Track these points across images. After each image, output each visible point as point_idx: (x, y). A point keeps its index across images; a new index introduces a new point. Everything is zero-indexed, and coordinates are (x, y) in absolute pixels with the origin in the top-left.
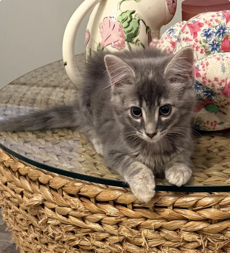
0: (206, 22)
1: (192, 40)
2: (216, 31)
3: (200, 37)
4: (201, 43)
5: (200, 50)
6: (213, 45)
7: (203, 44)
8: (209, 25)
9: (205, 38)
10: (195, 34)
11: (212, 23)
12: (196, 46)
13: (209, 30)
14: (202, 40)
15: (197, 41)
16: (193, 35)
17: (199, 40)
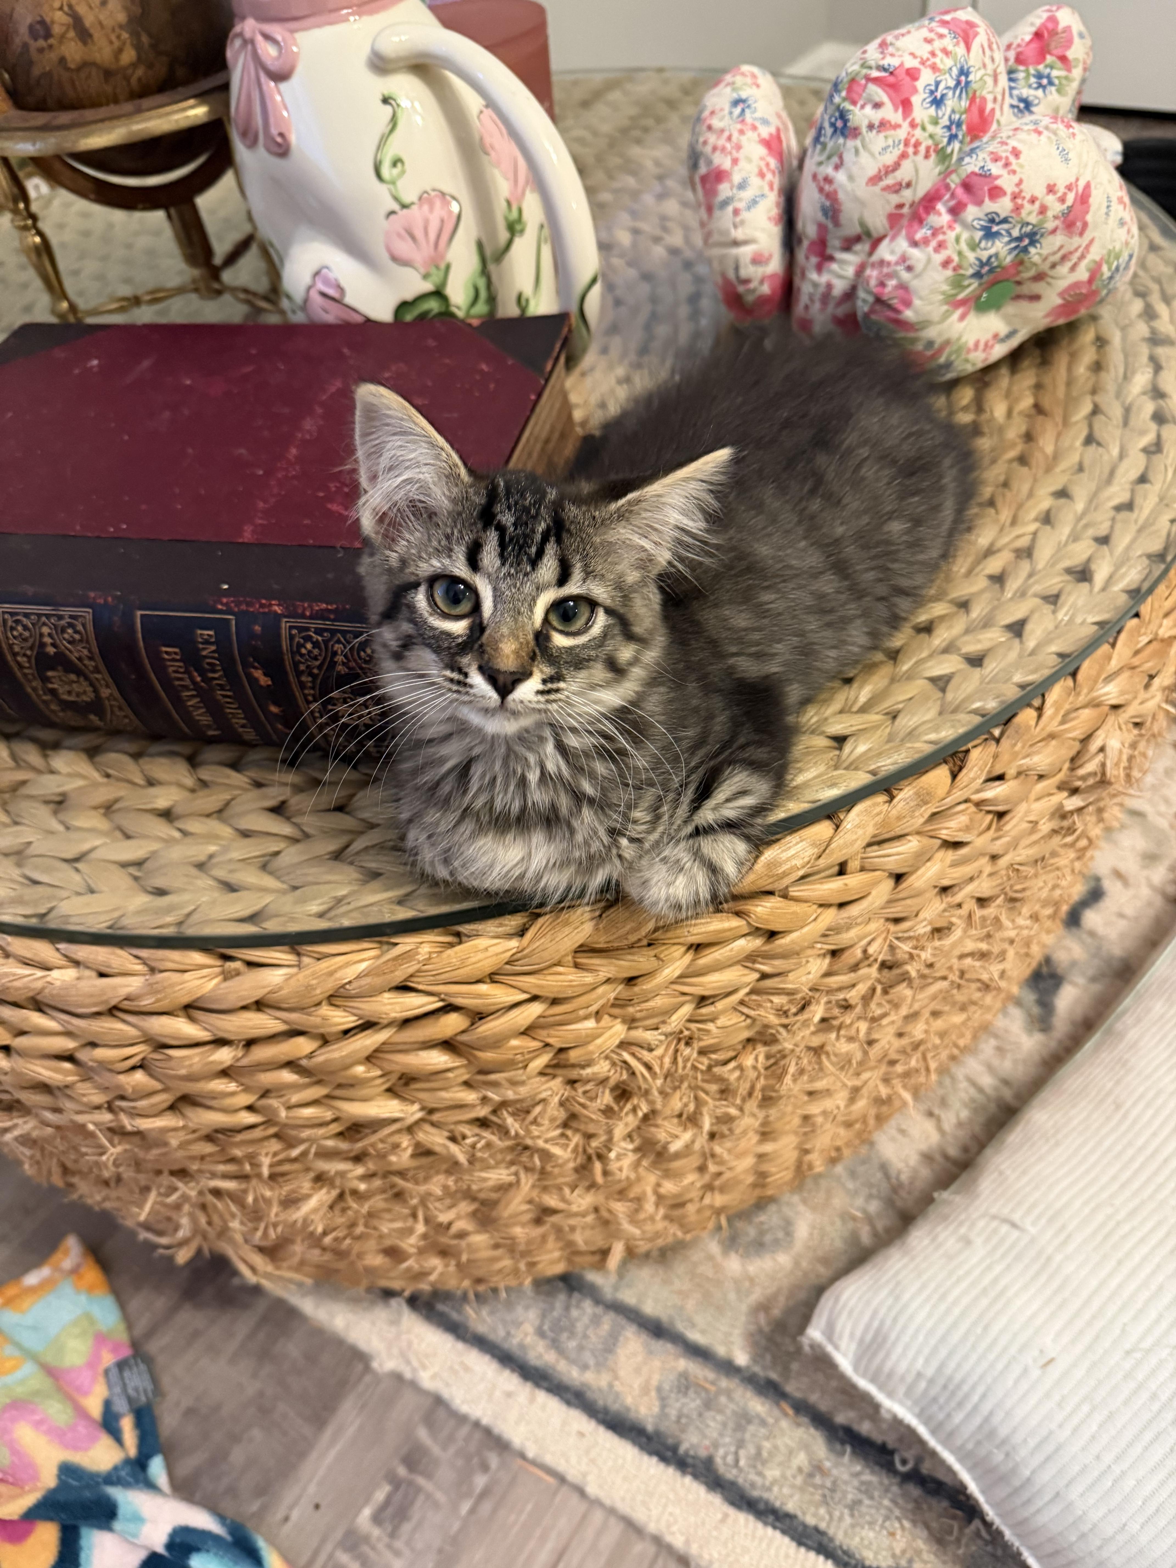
0: (923, 63)
1: (897, 126)
2: (952, 83)
3: (922, 111)
4: (924, 129)
5: (922, 149)
6: (949, 128)
7: (930, 128)
8: (934, 68)
9: (932, 111)
10: (906, 105)
11: (937, 60)
12: (913, 141)
13: (937, 84)
14: (926, 121)
15: (913, 125)
16: (900, 110)
17: (918, 121)
